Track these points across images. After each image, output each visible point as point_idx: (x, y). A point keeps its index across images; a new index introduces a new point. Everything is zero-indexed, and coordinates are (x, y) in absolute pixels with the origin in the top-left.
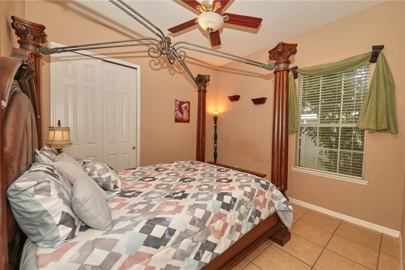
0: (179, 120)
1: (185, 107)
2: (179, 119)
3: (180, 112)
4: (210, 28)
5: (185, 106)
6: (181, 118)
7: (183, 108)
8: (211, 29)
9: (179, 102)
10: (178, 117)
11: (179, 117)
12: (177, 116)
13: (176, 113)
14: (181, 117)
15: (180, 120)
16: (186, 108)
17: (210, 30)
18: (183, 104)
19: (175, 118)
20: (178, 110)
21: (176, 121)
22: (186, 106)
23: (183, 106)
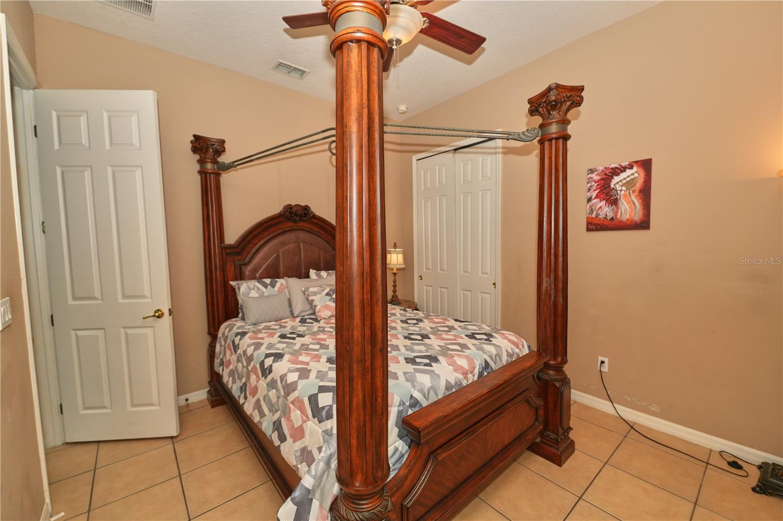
0: (599, 225)
1: (624, 181)
2: (599, 222)
3: (604, 202)
4: (394, 39)
5: (628, 179)
6: (609, 218)
7: (617, 186)
8: (396, 41)
9: (603, 171)
10: (597, 215)
11: (602, 216)
12: (595, 213)
13: (591, 207)
14: (610, 215)
15: (606, 223)
16: (629, 184)
17: (394, 43)
18: (616, 175)
19: (587, 221)
20: (596, 197)
21: (588, 230)
22: (632, 177)
23: (616, 179)
